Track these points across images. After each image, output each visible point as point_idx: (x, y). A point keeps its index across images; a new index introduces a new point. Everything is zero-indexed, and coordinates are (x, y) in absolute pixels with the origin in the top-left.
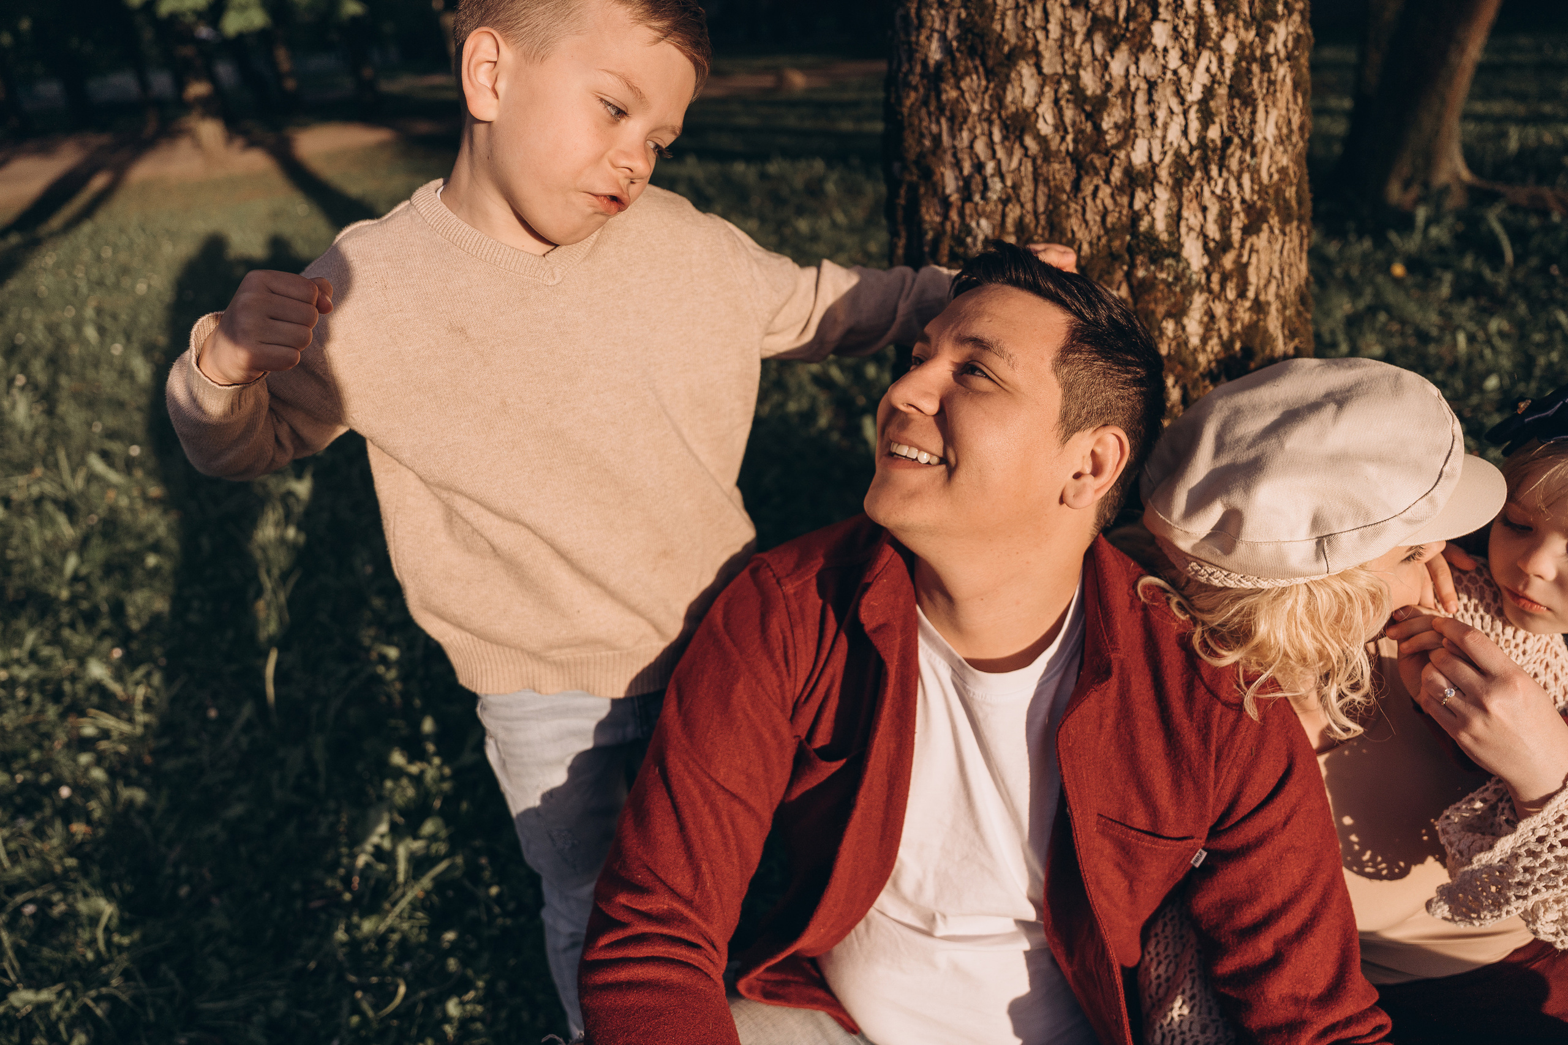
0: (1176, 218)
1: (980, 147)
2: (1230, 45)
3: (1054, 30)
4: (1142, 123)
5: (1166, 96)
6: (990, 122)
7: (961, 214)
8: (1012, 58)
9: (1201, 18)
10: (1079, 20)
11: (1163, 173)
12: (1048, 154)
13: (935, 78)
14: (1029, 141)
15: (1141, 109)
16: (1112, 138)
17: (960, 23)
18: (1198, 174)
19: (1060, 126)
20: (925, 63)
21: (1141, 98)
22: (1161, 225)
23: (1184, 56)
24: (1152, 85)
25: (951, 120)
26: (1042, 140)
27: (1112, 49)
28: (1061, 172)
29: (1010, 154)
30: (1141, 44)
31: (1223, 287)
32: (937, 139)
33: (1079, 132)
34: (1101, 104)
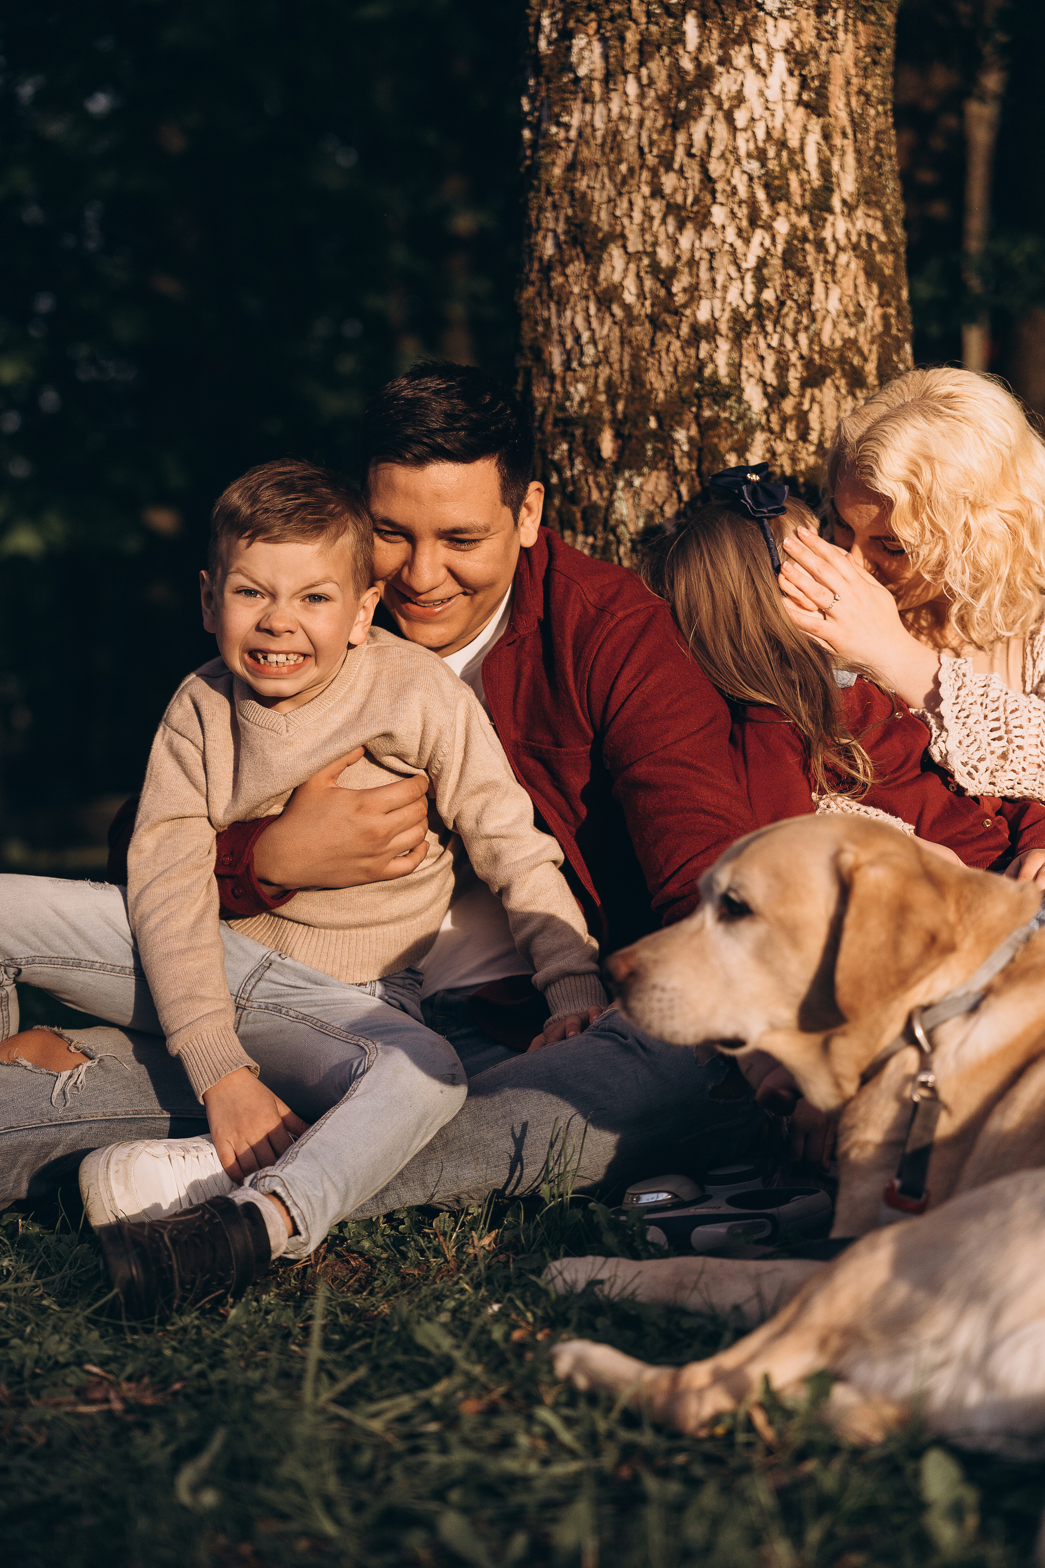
0: (736, 367)
1: (580, 322)
2: (782, 227)
3: (637, 216)
4: (705, 285)
5: (723, 263)
6: (587, 298)
7: (564, 385)
8: (605, 243)
9: (753, 205)
10: (657, 208)
11: (723, 327)
12: (631, 318)
13: (547, 269)
14: (617, 310)
15: (704, 275)
16: (680, 299)
17: (568, 219)
18: (754, 328)
19: (641, 295)
20: (541, 259)
21: (704, 266)
22: (723, 371)
23: (740, 232)
24: (712, 254)
25: (558, 303)
26: (627, 308)
27: (681, 227)
28: (641, 332)
29: (602, 323)
30: (703, 222)
31: (783, 430)
32: (547, 322)
33: (655, 296)
34: (672, 273)
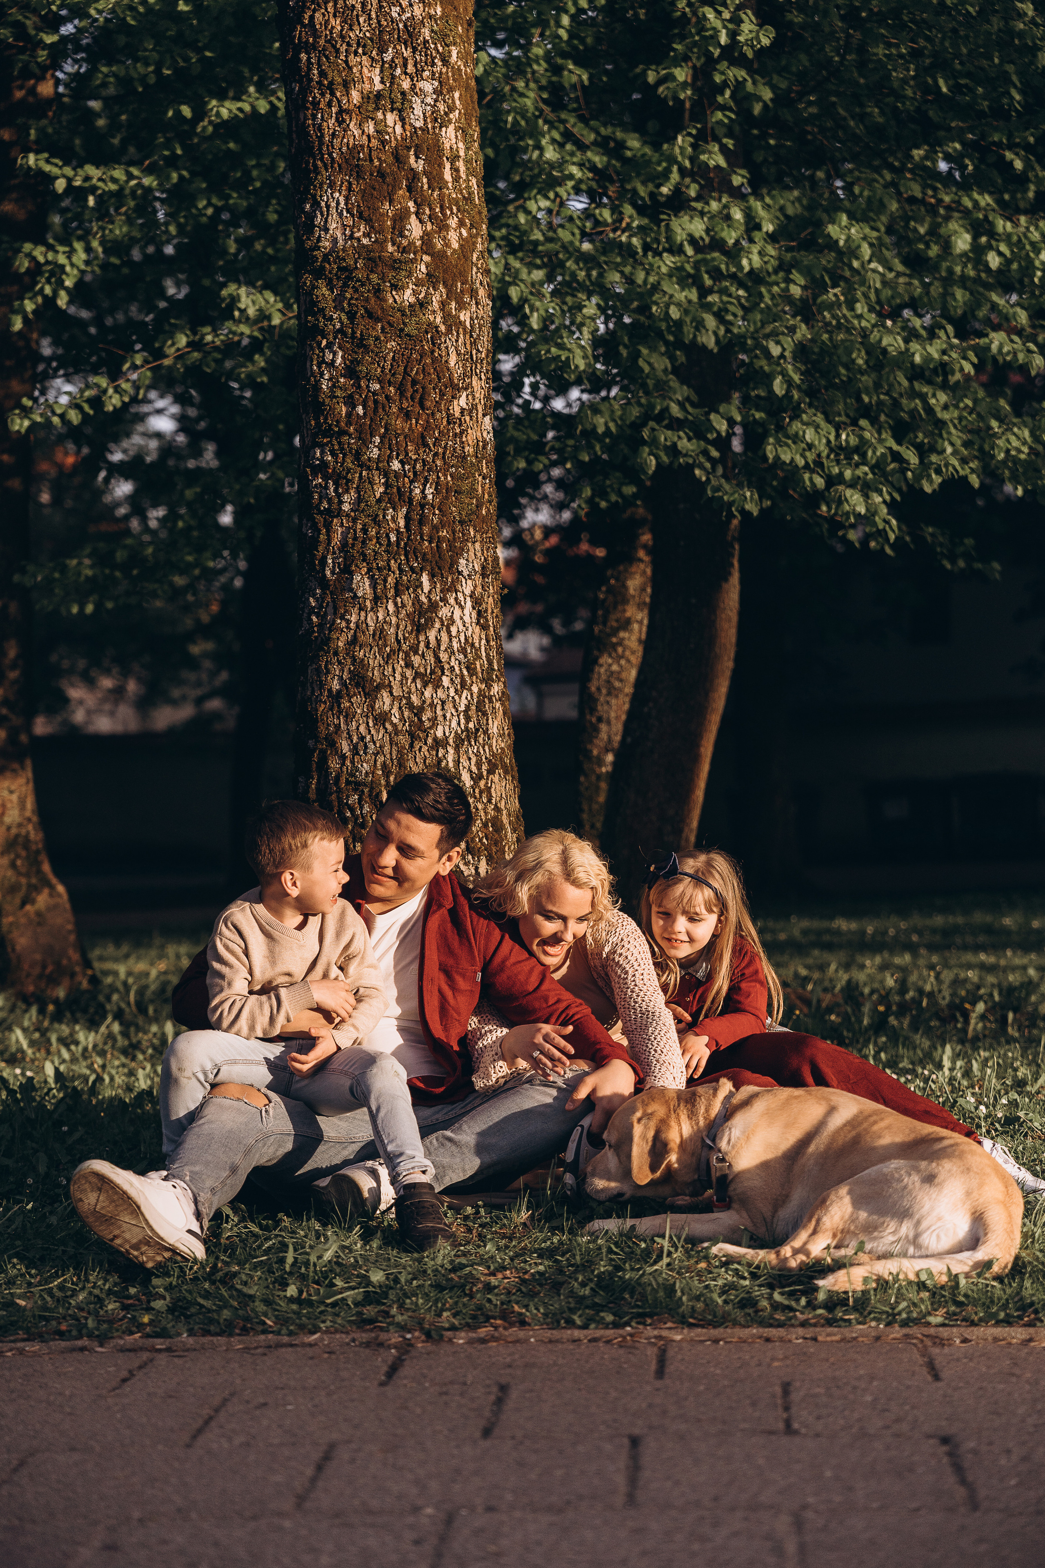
0: (457, 762)
1: (362, 729)
2: (475, 689)
3: (398, 677)
4: (440, 718)
5: (449, 706)
6: (367, 717)
7: (353, 762)
8: (379, 688)
9: (462, 676)
10: (409, 673)
11: (451, 741)
12: (397, 732)
13: (337, 697)
14: (388, 726)
15: (439, 712)
16: (427, 724)
17: (350, 671)
18: (466, 743)
19: (402, 719)
20: (330, 690)
21: (439, 708)
22: (451, 765)
23: (456, 691)
24: (443, 703)
25: (346, 716)
26: (394, 725)
27: (425, 686)
28: (404, 740)
29: (378, 732)
30: (438, 685)
32: (338, 727)
33: (411, 722)
34: (421, 709)
